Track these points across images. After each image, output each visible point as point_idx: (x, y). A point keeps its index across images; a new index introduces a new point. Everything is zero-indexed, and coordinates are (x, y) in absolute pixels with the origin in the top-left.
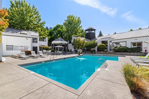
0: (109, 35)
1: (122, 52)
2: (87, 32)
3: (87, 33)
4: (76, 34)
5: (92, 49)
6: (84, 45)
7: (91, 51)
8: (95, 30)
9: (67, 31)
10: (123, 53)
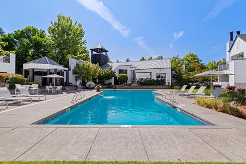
0: (128, 61)
1: (149, 85)
2: (94, 53)
3: (96, 55)
4: (75, 53)
5: (107, 82)
6: (96, 75)
7: (106, 85)
8: (106, 51)
9: (59, 46)
10: (149, 87)
